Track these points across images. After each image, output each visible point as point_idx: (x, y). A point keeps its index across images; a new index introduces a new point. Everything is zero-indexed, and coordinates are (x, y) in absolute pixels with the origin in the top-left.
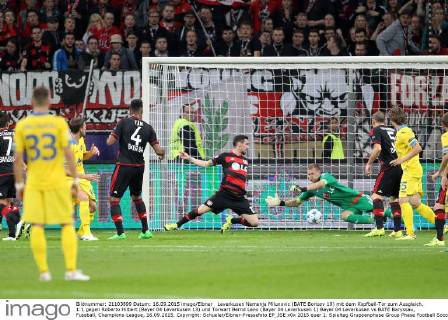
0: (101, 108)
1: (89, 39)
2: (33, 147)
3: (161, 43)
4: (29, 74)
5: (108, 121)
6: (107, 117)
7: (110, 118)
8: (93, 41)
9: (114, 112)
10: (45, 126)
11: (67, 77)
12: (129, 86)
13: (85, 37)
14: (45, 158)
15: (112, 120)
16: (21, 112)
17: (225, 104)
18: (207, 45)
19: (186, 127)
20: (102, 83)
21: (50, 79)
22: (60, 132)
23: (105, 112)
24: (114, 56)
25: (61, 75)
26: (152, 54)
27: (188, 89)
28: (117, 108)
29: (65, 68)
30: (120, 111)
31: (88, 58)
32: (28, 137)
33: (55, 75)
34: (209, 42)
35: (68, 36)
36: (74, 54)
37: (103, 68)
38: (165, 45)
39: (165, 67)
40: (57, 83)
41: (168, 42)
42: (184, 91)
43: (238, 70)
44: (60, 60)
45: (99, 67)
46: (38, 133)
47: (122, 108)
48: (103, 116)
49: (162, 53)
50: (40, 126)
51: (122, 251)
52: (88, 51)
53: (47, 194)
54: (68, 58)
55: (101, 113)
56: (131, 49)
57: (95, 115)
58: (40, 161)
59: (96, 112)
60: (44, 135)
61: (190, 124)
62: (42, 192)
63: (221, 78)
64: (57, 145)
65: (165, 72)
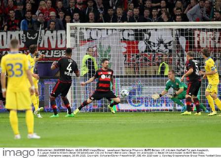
0: (45, 50)
1: (39, 14)
2: (11, 70)
3: (76, 15)
4: (8, 32)
5: (49, 56)
6: (48, 54)
7: (50, 55)
8: (41, 15)
9: (52, 51)
10: (17, 59)
11: (28, 33)
12: (60, 38)
13: (37, 13)
14: (17, 76)
15: (52, 56)
16: (4, 52)
17: (109, 47)
18: (100, 17)
19: (90, 59)
20: (46, 37)
21: (19, 35)
22: (25, 62)
23: (48, 52)
24: (52, 23)
25: (25, 33)
26: (71, 22)
27: (91, 40)
28: (54, 50)
29: (26, 29)
30: (55, 51)
31: (38, 24)
32: (8, 65)
33: (22, 33)
34: (101, 15)
35: (28, 13)
36: (31, 22)
37: (46, 29)
38: (78, 17)
39: (78, 28)
40: (23, 37)
41: (80, 15)
42: (88, 40)
43: (116, 30)
44: (24, 25)
45: (44, 28)
46: (13, 62)
47: (57, 50)
48: (47, 54)
49: (76, 21)
50: (14, 59)
51: (57, 123)
52: (38, 20)
53: (18, 94)
54: (28, 24)
55: (46, 52)
56: (61, 19)
57: (43, 53)
58: (14, 77)
59: (43, 51)
60: (17, 64)
61: (91, 57)
62: (16, 93)
63: (107, 34)
64: (23, 69)
65: (79, 31)
